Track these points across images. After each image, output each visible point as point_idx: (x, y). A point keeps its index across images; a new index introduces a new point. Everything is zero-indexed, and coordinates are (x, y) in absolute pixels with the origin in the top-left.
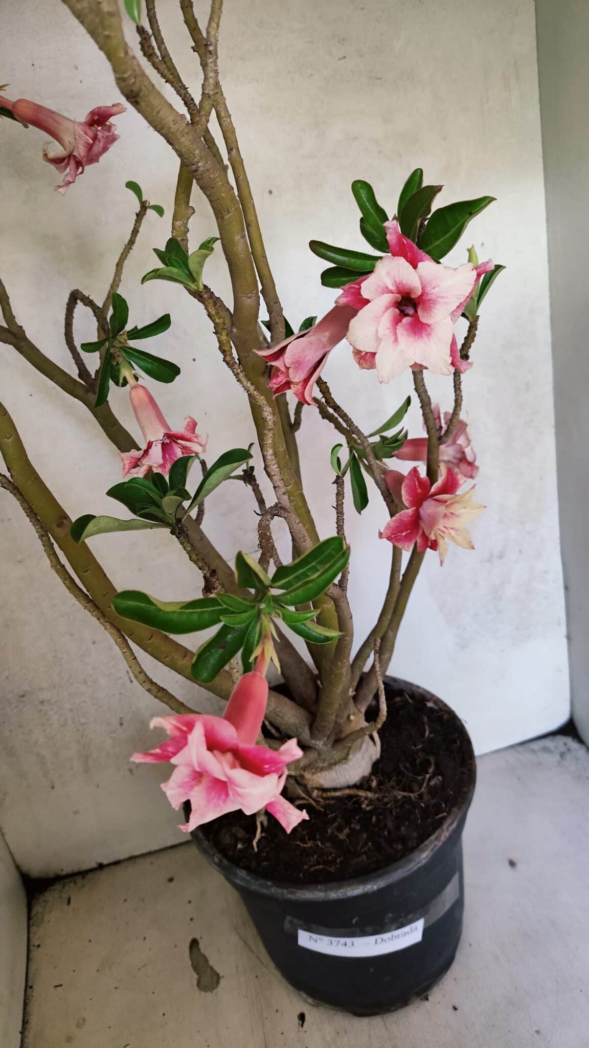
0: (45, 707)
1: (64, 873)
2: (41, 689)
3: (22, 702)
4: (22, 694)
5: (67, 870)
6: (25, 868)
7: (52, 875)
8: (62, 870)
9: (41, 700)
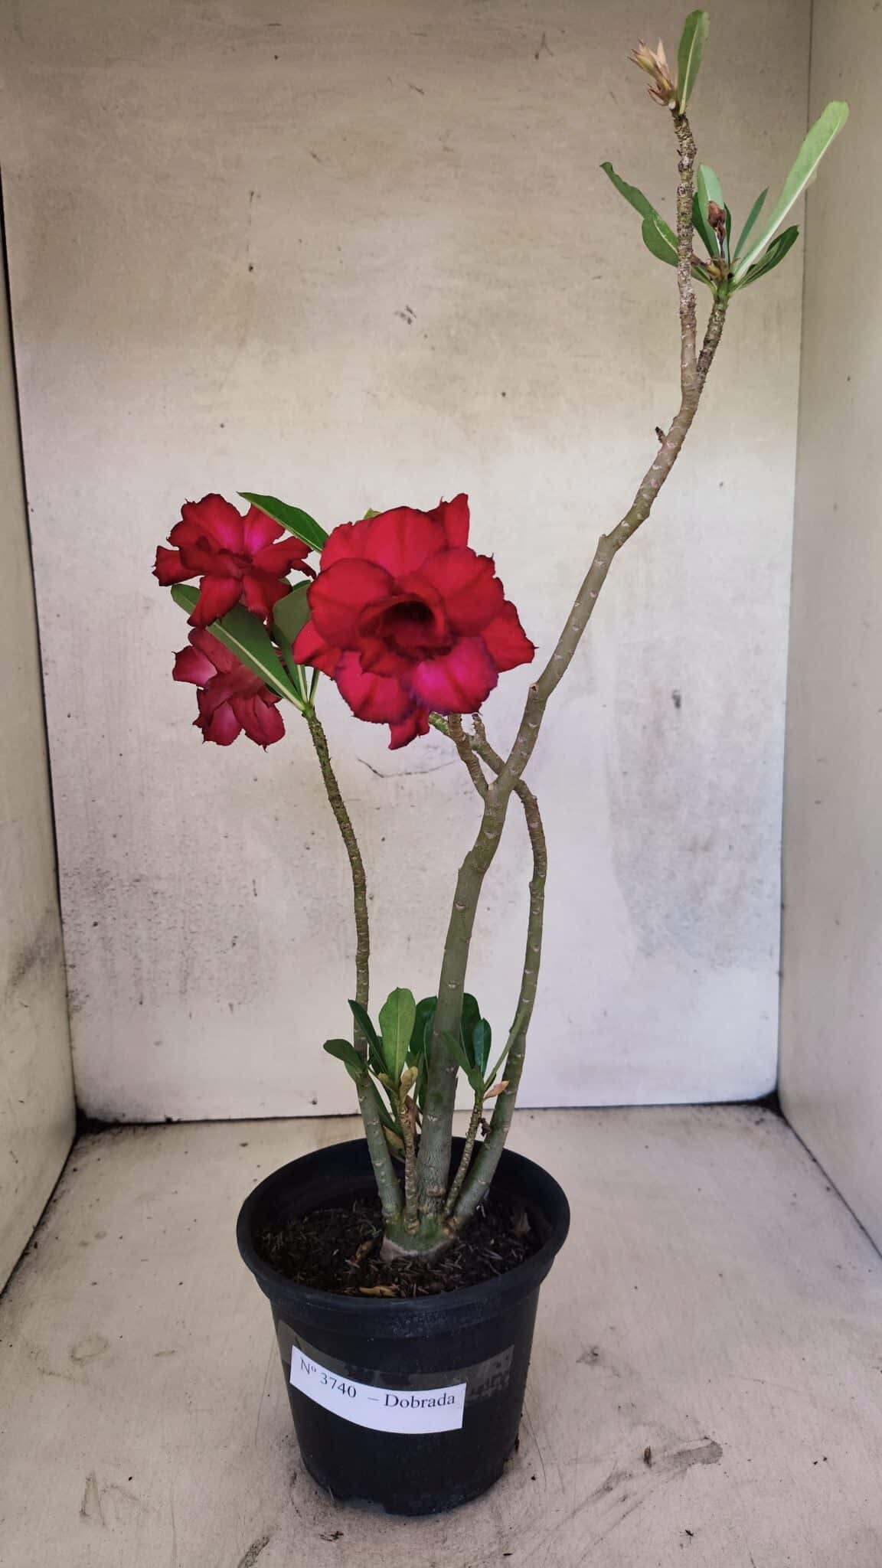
0: (157, 900)
1: (125, 1120)
2: (158, 878)
3: (135, 886)
4: (137, 877)
5: (130, 1117)
6: (83, 1101)
7: (110, 1120)
8: (124, 1115)
9: (155, 891)
